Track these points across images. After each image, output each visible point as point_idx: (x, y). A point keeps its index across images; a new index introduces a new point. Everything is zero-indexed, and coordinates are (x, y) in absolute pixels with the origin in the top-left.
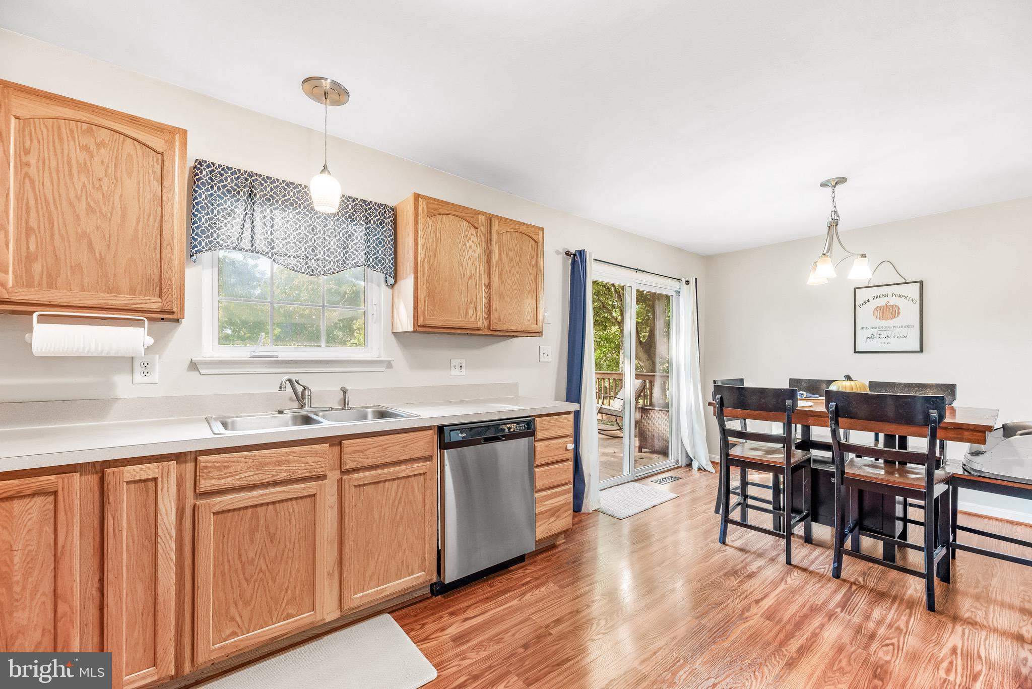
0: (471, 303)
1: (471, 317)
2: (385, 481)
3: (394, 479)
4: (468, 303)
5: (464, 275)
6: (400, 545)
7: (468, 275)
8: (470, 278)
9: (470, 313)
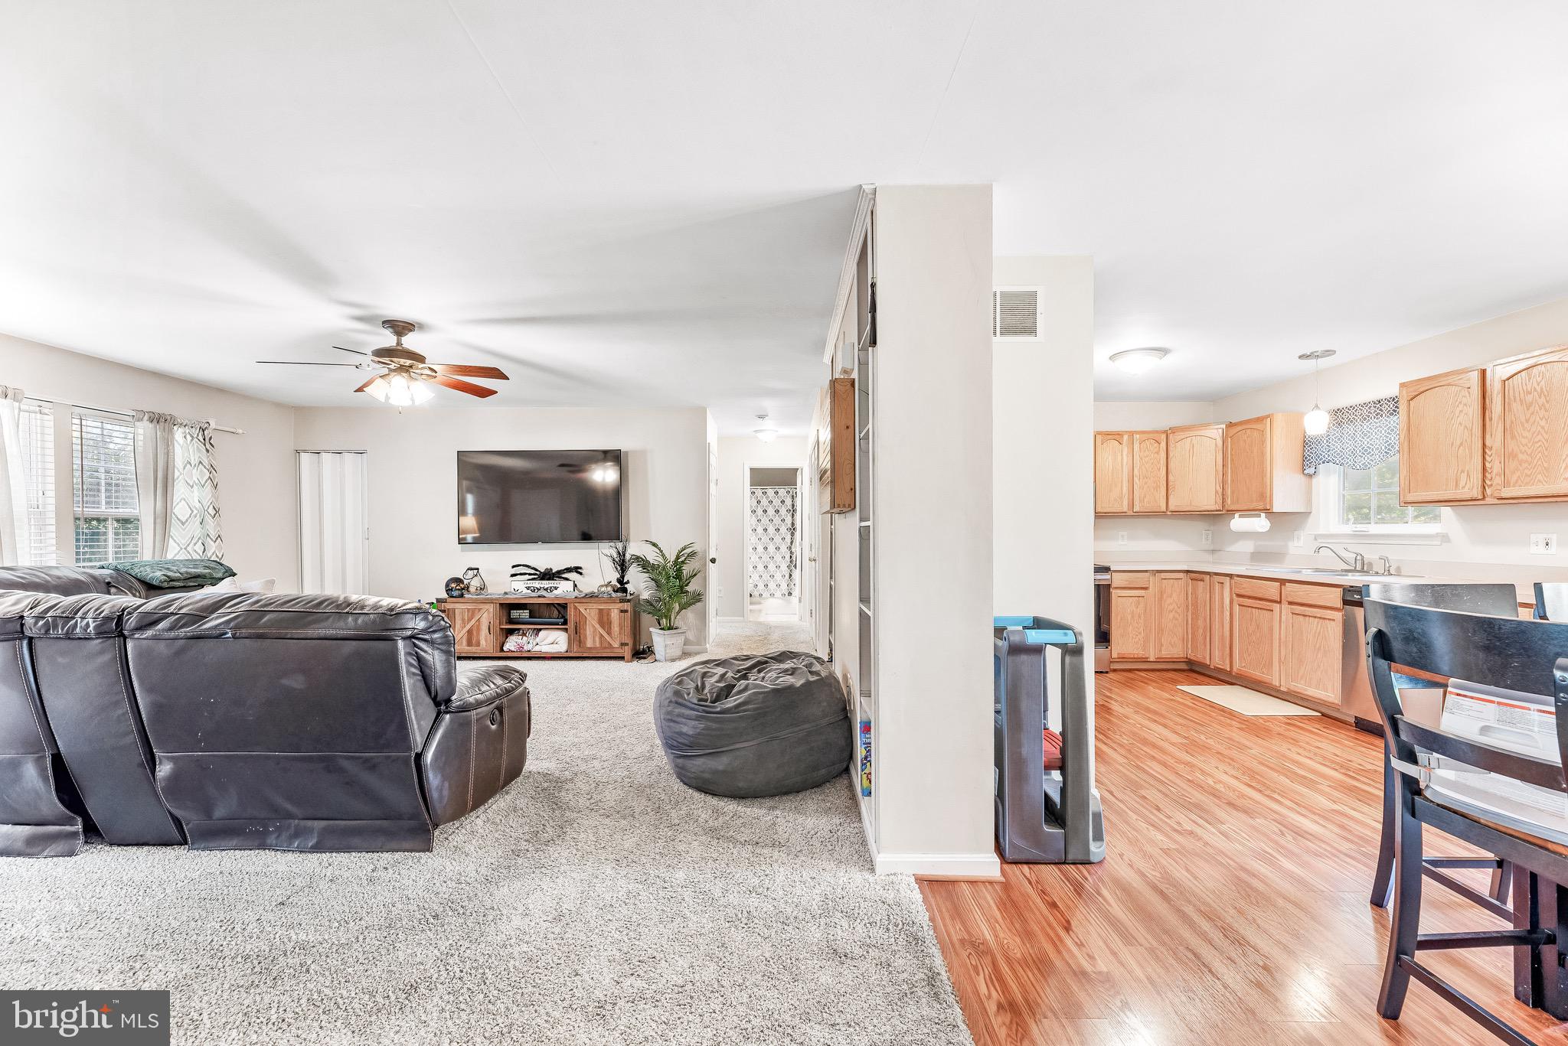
0: (1463, 471)
1: (1463, 487)
2: (1310, 616)
3: (1315, 617)
4: (1459, 472)
5: (1452, 444)
6: (1319, 666)
7: (1458, 442)
8: (1461, 444)
9: (1462, 483)
